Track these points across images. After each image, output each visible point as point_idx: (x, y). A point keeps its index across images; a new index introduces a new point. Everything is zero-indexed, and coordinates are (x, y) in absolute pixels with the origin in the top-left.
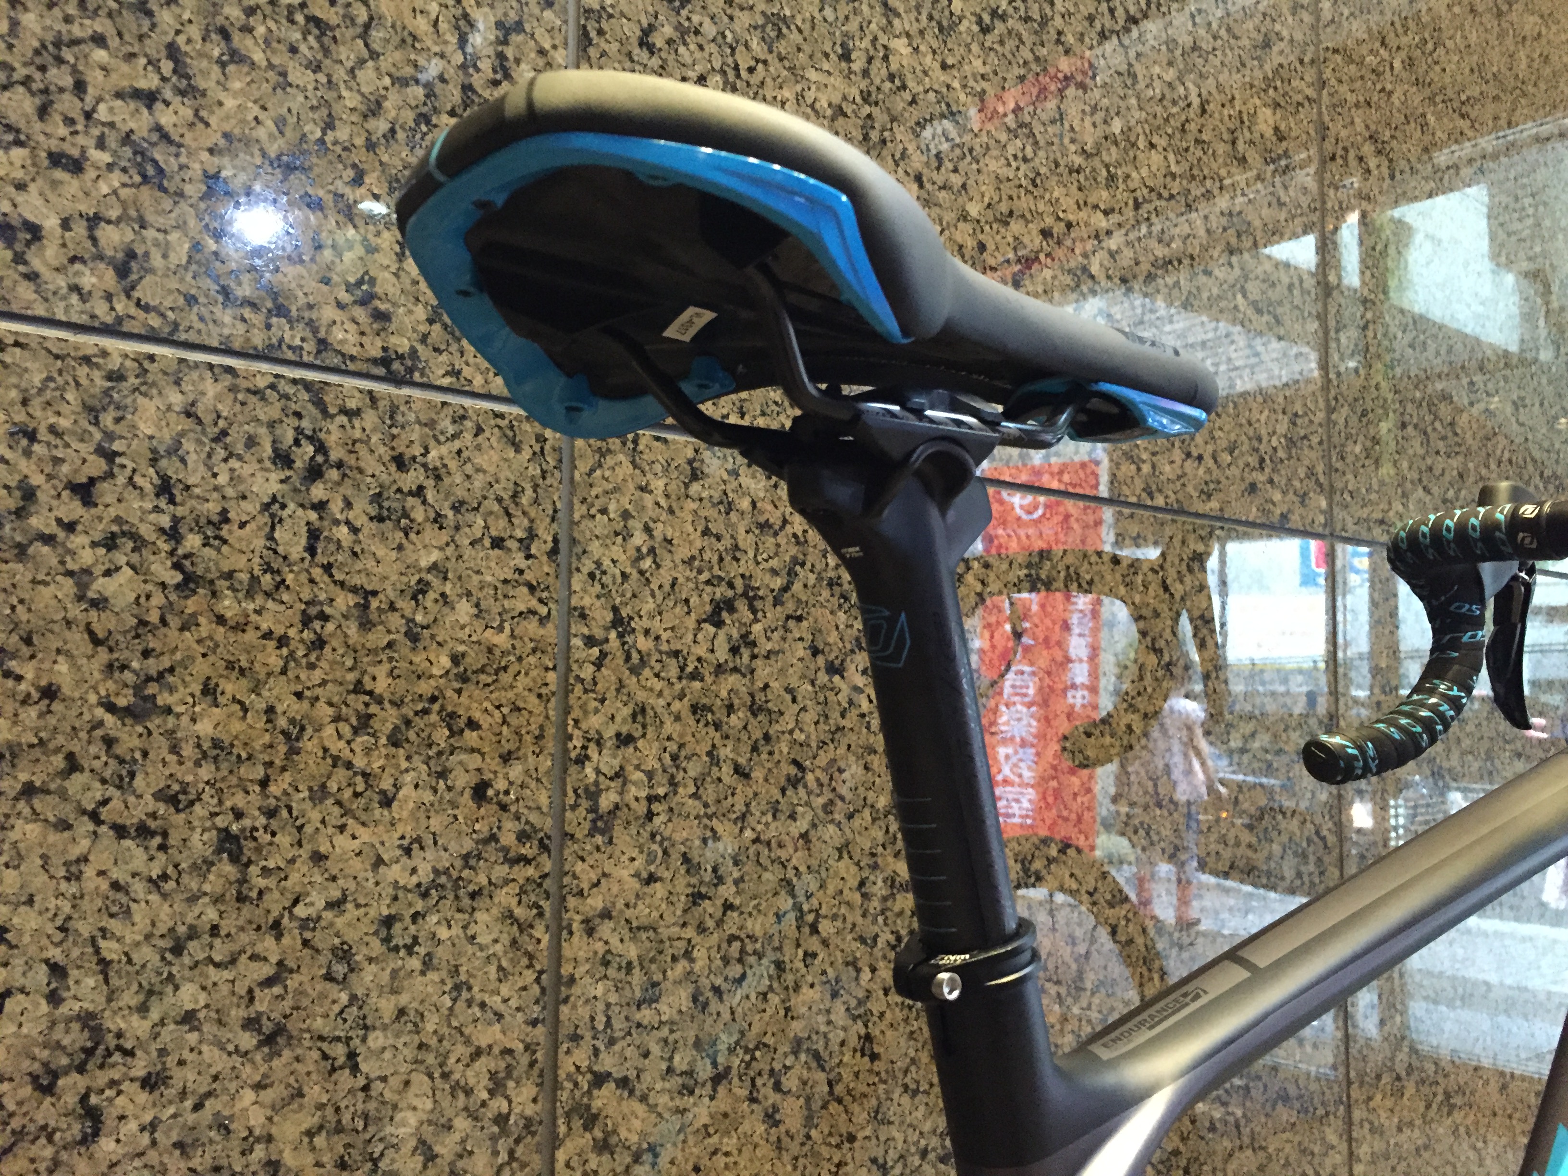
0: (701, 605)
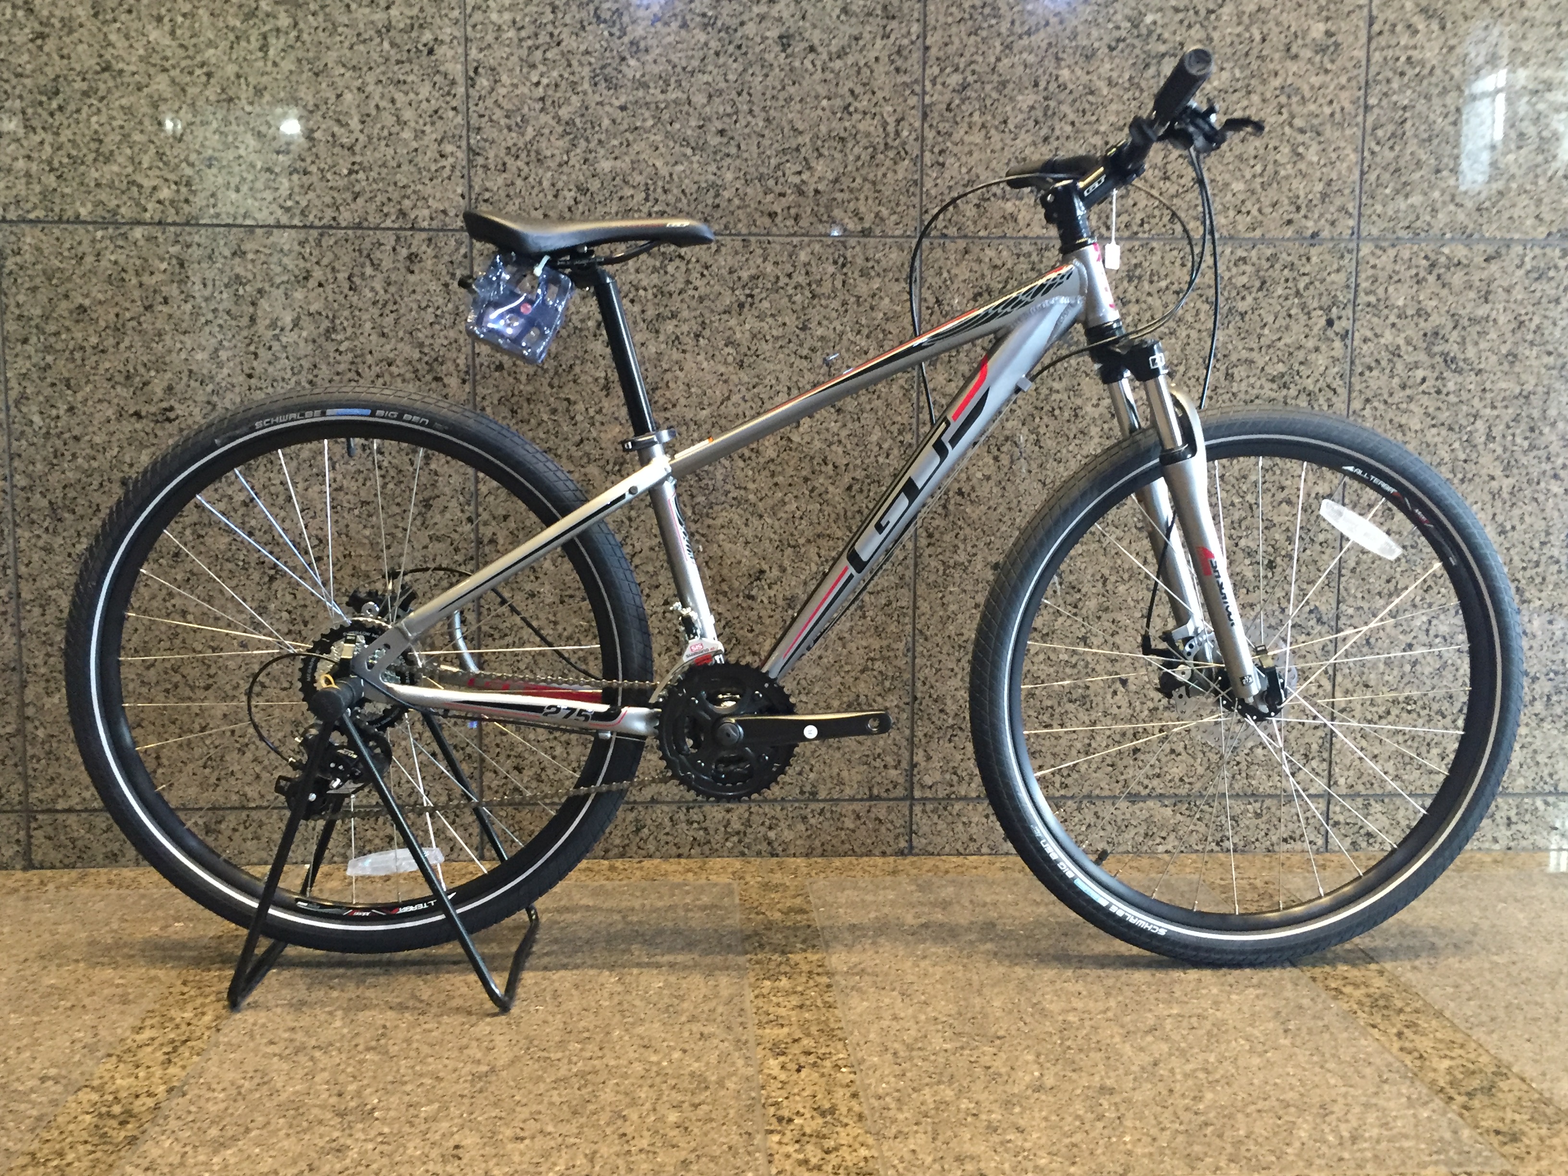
0: (969, 295)
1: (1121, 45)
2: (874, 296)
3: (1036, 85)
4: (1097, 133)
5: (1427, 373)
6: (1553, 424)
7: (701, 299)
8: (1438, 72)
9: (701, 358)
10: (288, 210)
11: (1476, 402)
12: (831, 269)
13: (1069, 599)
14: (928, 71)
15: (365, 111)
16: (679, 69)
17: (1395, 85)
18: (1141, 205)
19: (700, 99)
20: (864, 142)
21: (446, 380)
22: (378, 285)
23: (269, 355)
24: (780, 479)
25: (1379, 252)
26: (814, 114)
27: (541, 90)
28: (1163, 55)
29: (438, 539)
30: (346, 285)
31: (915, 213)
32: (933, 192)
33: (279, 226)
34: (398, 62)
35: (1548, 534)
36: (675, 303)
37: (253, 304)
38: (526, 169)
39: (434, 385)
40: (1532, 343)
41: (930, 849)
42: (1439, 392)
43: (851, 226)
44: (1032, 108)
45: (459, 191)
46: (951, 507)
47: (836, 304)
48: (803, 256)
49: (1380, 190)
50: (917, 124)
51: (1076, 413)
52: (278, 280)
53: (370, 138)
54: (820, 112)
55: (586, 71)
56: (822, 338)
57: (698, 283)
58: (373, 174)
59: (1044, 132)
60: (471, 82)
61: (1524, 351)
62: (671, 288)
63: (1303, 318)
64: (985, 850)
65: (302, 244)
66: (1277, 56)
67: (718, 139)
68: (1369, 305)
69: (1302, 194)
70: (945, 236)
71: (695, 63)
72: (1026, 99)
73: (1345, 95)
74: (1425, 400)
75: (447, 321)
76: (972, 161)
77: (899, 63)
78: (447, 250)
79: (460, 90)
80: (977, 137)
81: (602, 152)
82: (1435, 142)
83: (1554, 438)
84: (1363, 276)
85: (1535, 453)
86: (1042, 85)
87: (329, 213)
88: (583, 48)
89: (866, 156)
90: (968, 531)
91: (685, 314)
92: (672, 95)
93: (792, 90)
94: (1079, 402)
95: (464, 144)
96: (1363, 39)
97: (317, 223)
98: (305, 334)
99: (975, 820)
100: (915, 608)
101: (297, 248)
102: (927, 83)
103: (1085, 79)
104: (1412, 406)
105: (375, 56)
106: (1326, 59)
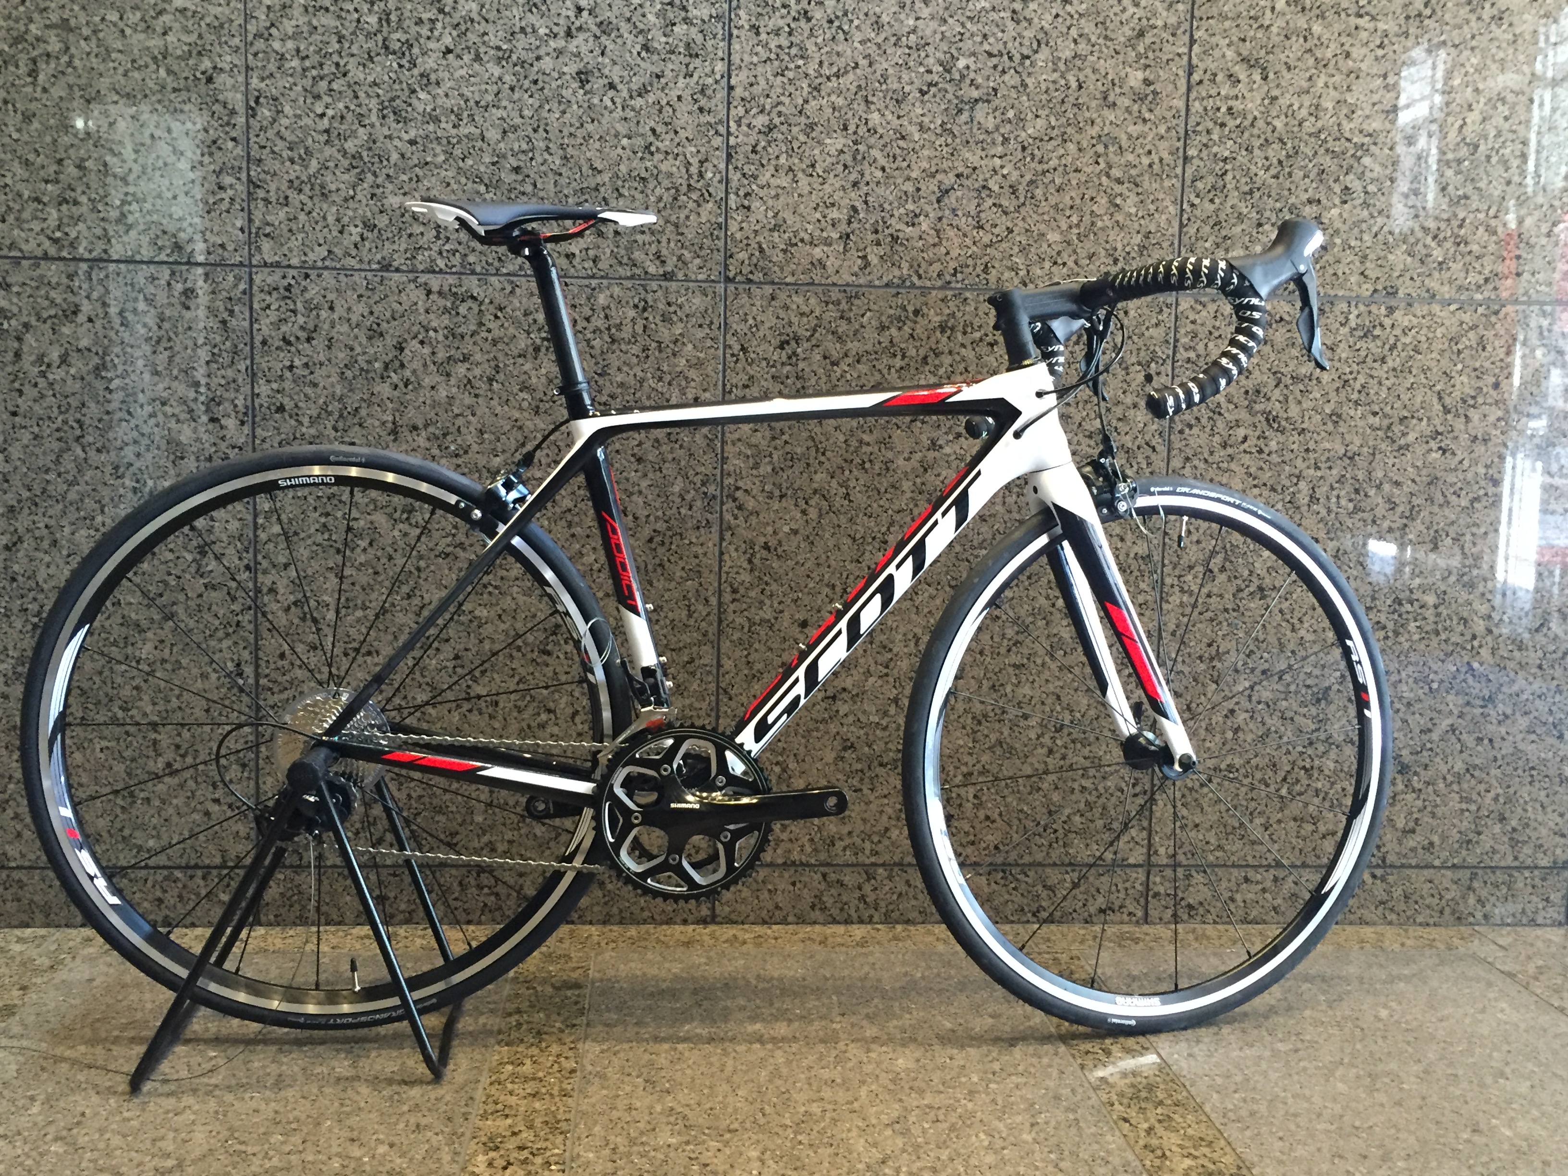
1: (933, 90)
2: (676, 342)
3: (845, 128)
4: (908, 179)
5: (1249, 432)
6: (1379, 487)
7: (495, 343)
8: (1260, 123)
9: (494, 403)
10: (56, 241)
11: (1299, 462)
12: (632, 313)
13: (880, 658)
14: (733, 112)
15: (138, 138)
16: (472, 103)
17: (1215, 137)
18: (954, 253)
19: (493, 135)
20: (666, 183)
21: (223, 422)
22: (151, 320)
23: (34, 393)
24: (578, 530)
25: (1199, 307)
26: (614, 154)
27: (326, 120)
28: (976, 101)
29: (214, 588)
30: (117, 321)
31: (719, 257)
32: (738, 236)
33: (46, 257)
34: (175, 90)
35: (1374, 599)
36: (467, 346)
37: (19, 339)
38: (310, 204)
39: (210, 426)
40: (1357, 403)
41: (733, 917)
42: (1261, 451)
43: (652, 270)
44: (842, 151)
45: (239, 224)
46: (756, 561)
47: (635, 349)
48: (602, 299)
49: (1200, 243)
50: (722, 166)
51: (887, 465)
52: (45, 315)
53: (144, 167)
54: (619, 151)
55: (373, 103)
56: (622, 385)
57: (491, 325)
58: (148, 206)
59: (854, 176)
60: (252, 112)
61: (1348, 410)
62: (462, 329)
63: (1121, 373)
64: (790, 919)
65: (70, 277)
66: (1094, 104)
67: (514, 177)
68: (1189, 360)
69: (1119, 246)
70: (750, 281)
71: (490, 98)
72: (836, 142)
73: (1163, 145)
74: (1246, 459)
75: (226, 358)
76: (779, 204)
77: (703, 102)
78: (226, 285)
79: (241, 120)
80: (784, 181)
81: (390, 187)
82: (1257, 195)
83: (1380, 500)
84: (1182, 331)
85: (1361, 515)
86: (852, 128)
87: (100, 246)
88: (370, 79)
89: (667, 197)
90: (774, 587)
91: (478, 357)
92: (464, 130)
93: (590, 127)
94: (890, 455)
95: (244, 176)
96: (1183, 89)
97: (87, 255)
98: (73, 371)
99: (781, 887)
100: (719, 665)
101: (65, 280)
102: (732, 123)
103: (896, 122)
104: (1233, 466)
105: (151, 84)
106: (1144, 109)
